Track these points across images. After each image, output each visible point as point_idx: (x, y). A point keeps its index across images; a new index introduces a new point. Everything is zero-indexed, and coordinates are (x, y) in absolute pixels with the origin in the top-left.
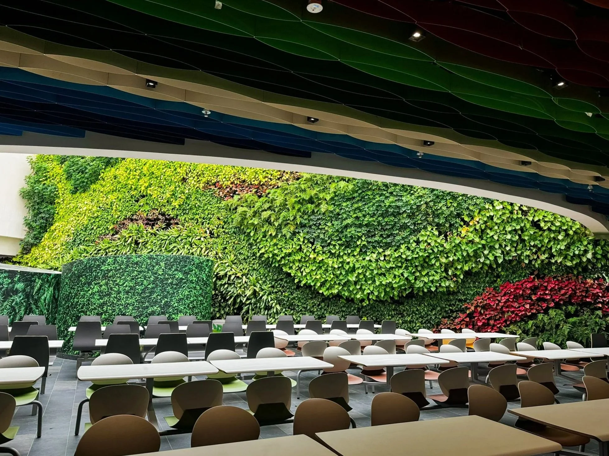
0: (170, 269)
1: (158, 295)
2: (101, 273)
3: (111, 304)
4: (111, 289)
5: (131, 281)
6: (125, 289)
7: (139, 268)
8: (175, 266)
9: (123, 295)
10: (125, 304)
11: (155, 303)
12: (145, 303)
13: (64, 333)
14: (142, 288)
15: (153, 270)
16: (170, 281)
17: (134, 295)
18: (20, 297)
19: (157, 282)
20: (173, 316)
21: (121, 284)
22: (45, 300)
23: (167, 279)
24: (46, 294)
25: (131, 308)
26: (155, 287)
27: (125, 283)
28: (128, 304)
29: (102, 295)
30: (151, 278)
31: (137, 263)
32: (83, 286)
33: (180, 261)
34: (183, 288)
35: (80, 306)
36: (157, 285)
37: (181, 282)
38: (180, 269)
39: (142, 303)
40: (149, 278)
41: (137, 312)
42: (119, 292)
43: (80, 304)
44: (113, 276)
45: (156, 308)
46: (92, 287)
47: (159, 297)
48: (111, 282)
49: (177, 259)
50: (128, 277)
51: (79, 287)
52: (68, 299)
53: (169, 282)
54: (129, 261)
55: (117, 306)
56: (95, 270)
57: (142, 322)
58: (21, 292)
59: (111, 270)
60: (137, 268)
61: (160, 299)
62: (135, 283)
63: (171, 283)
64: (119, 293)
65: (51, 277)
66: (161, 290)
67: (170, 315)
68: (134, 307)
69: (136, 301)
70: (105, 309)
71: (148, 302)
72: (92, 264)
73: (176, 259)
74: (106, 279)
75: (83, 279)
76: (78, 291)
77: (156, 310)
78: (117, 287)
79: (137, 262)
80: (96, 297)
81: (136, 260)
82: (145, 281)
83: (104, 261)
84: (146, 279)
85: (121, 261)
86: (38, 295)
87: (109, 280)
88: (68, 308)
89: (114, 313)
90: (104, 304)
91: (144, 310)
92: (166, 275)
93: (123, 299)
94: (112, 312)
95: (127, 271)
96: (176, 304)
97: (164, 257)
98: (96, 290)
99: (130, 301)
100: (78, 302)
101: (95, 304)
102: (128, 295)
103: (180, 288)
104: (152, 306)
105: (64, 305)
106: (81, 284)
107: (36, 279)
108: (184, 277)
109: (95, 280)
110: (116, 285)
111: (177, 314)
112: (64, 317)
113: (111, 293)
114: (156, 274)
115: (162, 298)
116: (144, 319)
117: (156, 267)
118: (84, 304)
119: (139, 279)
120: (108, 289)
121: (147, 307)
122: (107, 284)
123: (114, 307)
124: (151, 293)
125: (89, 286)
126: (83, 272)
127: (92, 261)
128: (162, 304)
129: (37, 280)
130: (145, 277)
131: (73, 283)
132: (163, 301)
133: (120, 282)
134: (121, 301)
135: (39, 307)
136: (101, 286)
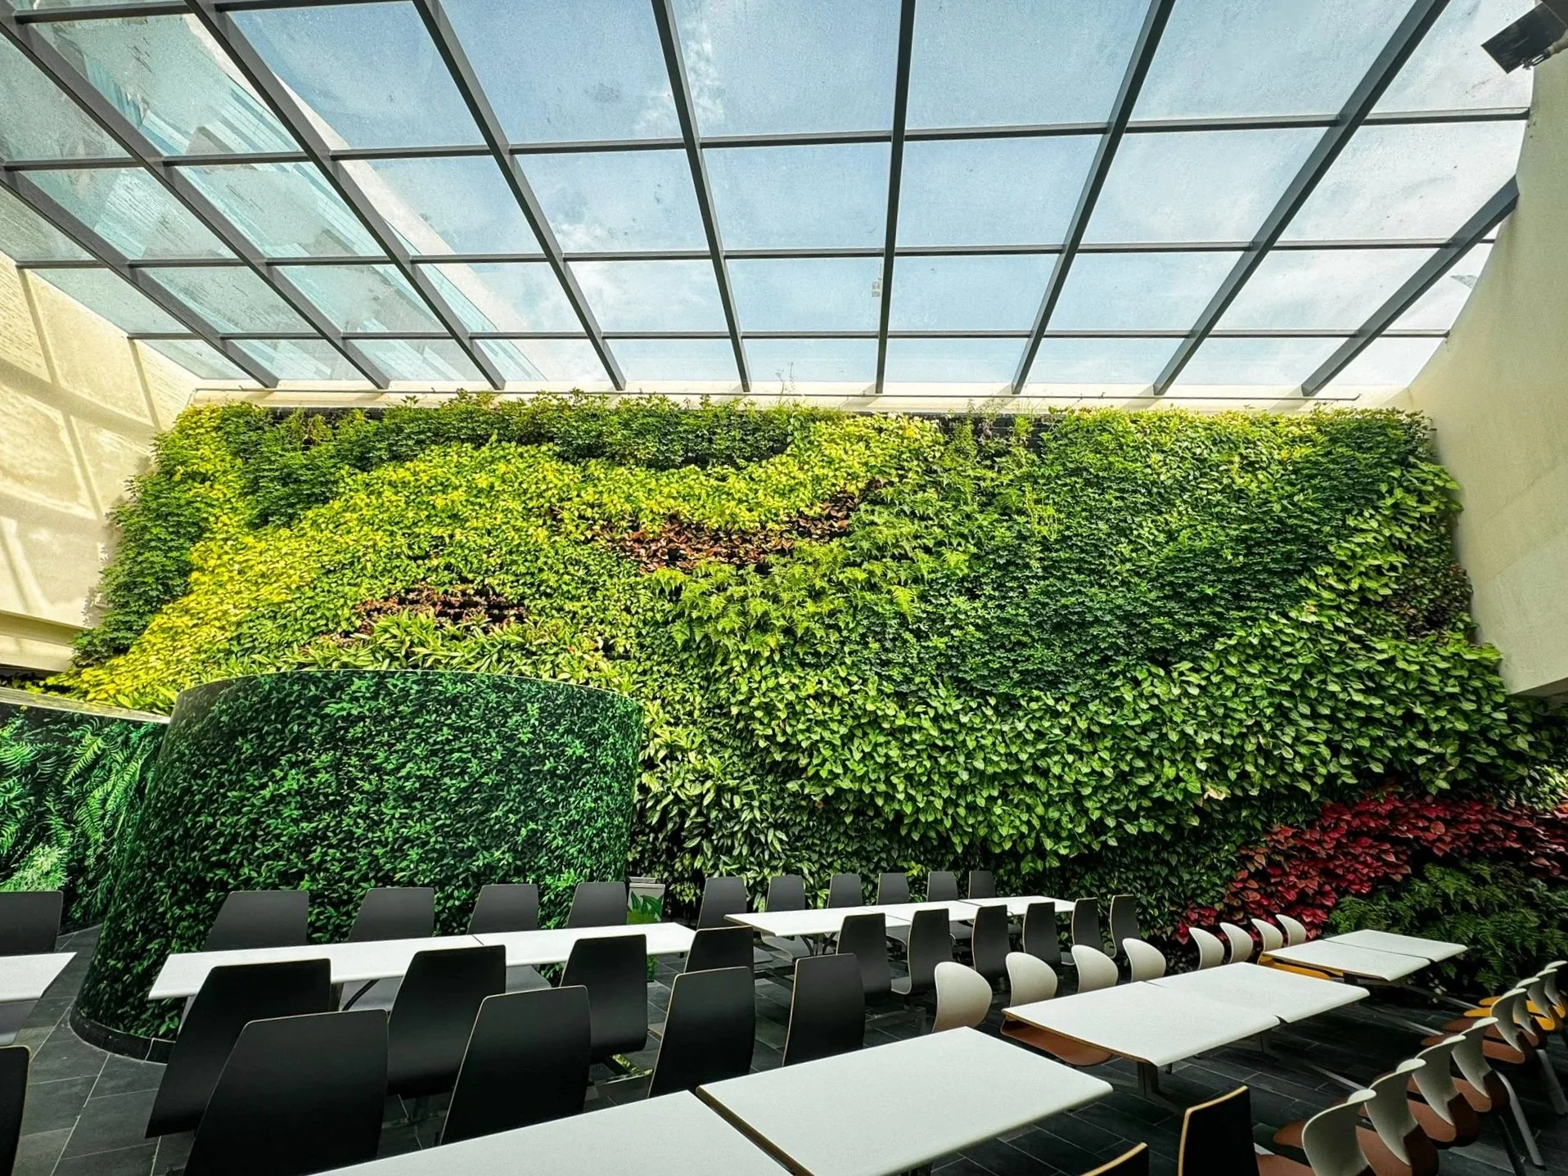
0: (552, 727)
1: (510, 811)
2: (322, 726)
3: (342, 841)
4: (352, 784)
5: (426, 759)
6: (402, 788)
7: (458, 717)
8: (568, 717)
9: (394, 808)
10: (395, 840)
11: (498, 836)
12: (467, 836)
13: (132, 943)
14: (463, 785)
15: (503, 725)
16: (548, 766)
17: (432, 809)
18: (9, 791)
19: (512, 766)
20: (549, 880)
21: (391, 767)
22: (104, 801)
23: (542, 759)
24: (110, 783)
25: (414, 854)
26: (504, 784)
27: (403, 765)
28: (407, 840)
29: (310, 802)
30: (494, 754)
31: (454, 701)
32: (242, 770)
33: (583, 705)
34: (581, 788)
35: (215, 842)
36: (510, 779)
37: (578, 769)
38: (579, 729)
39: (457, 835)
40: (489, 751)
41: (434, 868)
42: (378, 797)
43: (220, 834)
44: (365, 740)
45: (501, 855)
46: (279, 774)
47: (512, 818)
48: (354, 760)
49: (573, 698)
50: (418, 745)
51: (226, 771)
52: (176, 812)
53: (546, 768)
54: (429, 693)
55: (367, 846)
56: (299, 716)
57: (449, 904)
58: (16, 773)
59: (362, 718)
60: (453, 716)
61: (515, 825)
62: (441, 768)
63: (553, 772)
64: (378, 801)
65: (142, 730)
66: (521, 795)
67: (538, 876)
68: (426, 852)
69: (436, 830)
70: (315, 856)
71: (477, 832)
72: (290, 695)
73: (570, 697)
74: (335, 748)
75: (246, 746)
76: (222, 785)
77: (500, 860)
78: (374, 777)
79: (456, 697)
80: (286, 812)
81: (452, 690)
82: (475, 761)
83: (339, 687)
84: (480, 754)
85: (402, 690)
86: (82, 784)
87: (346, 753)
88: (167, 848)
89: (347, 874)
90: (318, 837)
91: (461, 861)
92: (541, 746)
93: (390, 823)
94: (344, 869)
95: (418, 726)
96: (559, 841)
97: (539, 686)
98: (291, 784)
99: (414, 829)
100: (213, 826)
101: (278, 838)
102: (410, 807)
103: (575, 786)
104: (488, 849)
105: (154, 834)
106: (238, 761)
107: (82, 737)
108: (586, 755)
109: (294, 748)
110: (371, 773)
111: (561, 872)
112: (144, 879)
113: (348, 800)
114: (511, 738)
115: (520, 820)
116: (456, 893)
117: (515, 719)
118: (237, 834)
119: (456, 755)
120: (340, 784)
121: (472, 852)
122: (336, 766)
123: (351, 849)
124: (490, 803)
125: (266, 769)
126: (252, 719)
127: (291, 684)
128: (519, 839)
129: (87, 740)
130: (476, 749)
131: (205, 755)
132: (524, 832)
133: (387, 759)
134: (382, 831)
135: (76, 823)
136: (314, 772)
